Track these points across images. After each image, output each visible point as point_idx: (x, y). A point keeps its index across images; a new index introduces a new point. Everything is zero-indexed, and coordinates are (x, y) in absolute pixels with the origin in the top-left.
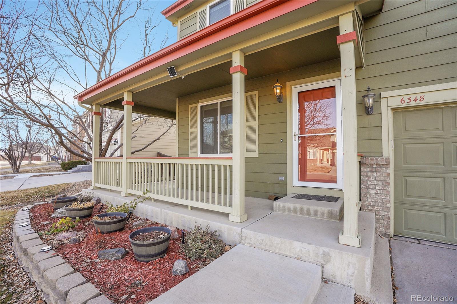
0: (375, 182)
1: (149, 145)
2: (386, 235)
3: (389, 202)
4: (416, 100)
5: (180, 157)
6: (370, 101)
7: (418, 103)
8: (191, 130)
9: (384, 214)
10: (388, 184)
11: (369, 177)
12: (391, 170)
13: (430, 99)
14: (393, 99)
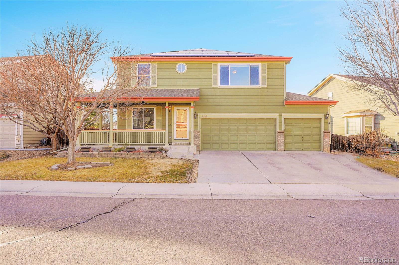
0: (196, 137)
2: (199, 150)
3: (199, 141)
4: (205, 116)
6: (196, 116)
7: (205, 117)
9: (198, 145)
10: (199, 137)
11: (195, 136)
12: (200, 133)
13: (208, 117)
14: (201, 116)
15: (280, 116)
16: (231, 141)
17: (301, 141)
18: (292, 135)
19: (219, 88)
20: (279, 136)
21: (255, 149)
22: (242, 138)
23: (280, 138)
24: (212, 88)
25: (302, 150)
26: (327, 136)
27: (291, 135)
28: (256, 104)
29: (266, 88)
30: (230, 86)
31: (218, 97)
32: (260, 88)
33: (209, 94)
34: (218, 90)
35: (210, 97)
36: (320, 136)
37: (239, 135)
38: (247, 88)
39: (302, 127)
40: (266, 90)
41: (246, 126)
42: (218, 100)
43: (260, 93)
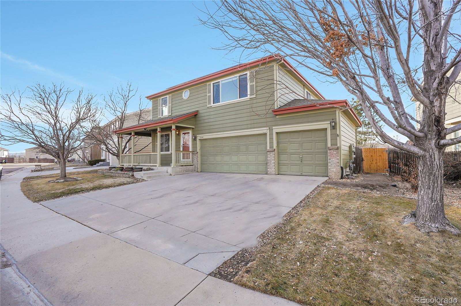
0: (195, 158)
1: (143, 149)
2: (197, 171)
3: (198, 163)
5: (153, 152)
6: (194, 137)
7: (202, 138)
8: (156, 144)
10: (197, 158)
12: (198, 155)
13: (204, 138)
14: (199, 137)
15: (271, 130)
16: (224, 162)
17: (300, 162)
18: (288, 154)
19: (212, 107)
20: (269, 156)
21: (247, 172)
22: (234, 158)
23: (270, 159)
24: (208, 108)
25: (301, 175)
26: (334, 154)
27: (286, 154)
28: (245, 119)
29: (254, 98)
30: (221, 103)
31: (212, 117)
32: (249, 99)
33: (205, 114)
34: (212, 110)
35: (206, 118)
36: (327, 155)
37: (232, 155)
38: (236, 102)
39: (300, 142)
40: (255, 101)
41: (237, 146)
42: (212, 120)
43: (249, 105)
